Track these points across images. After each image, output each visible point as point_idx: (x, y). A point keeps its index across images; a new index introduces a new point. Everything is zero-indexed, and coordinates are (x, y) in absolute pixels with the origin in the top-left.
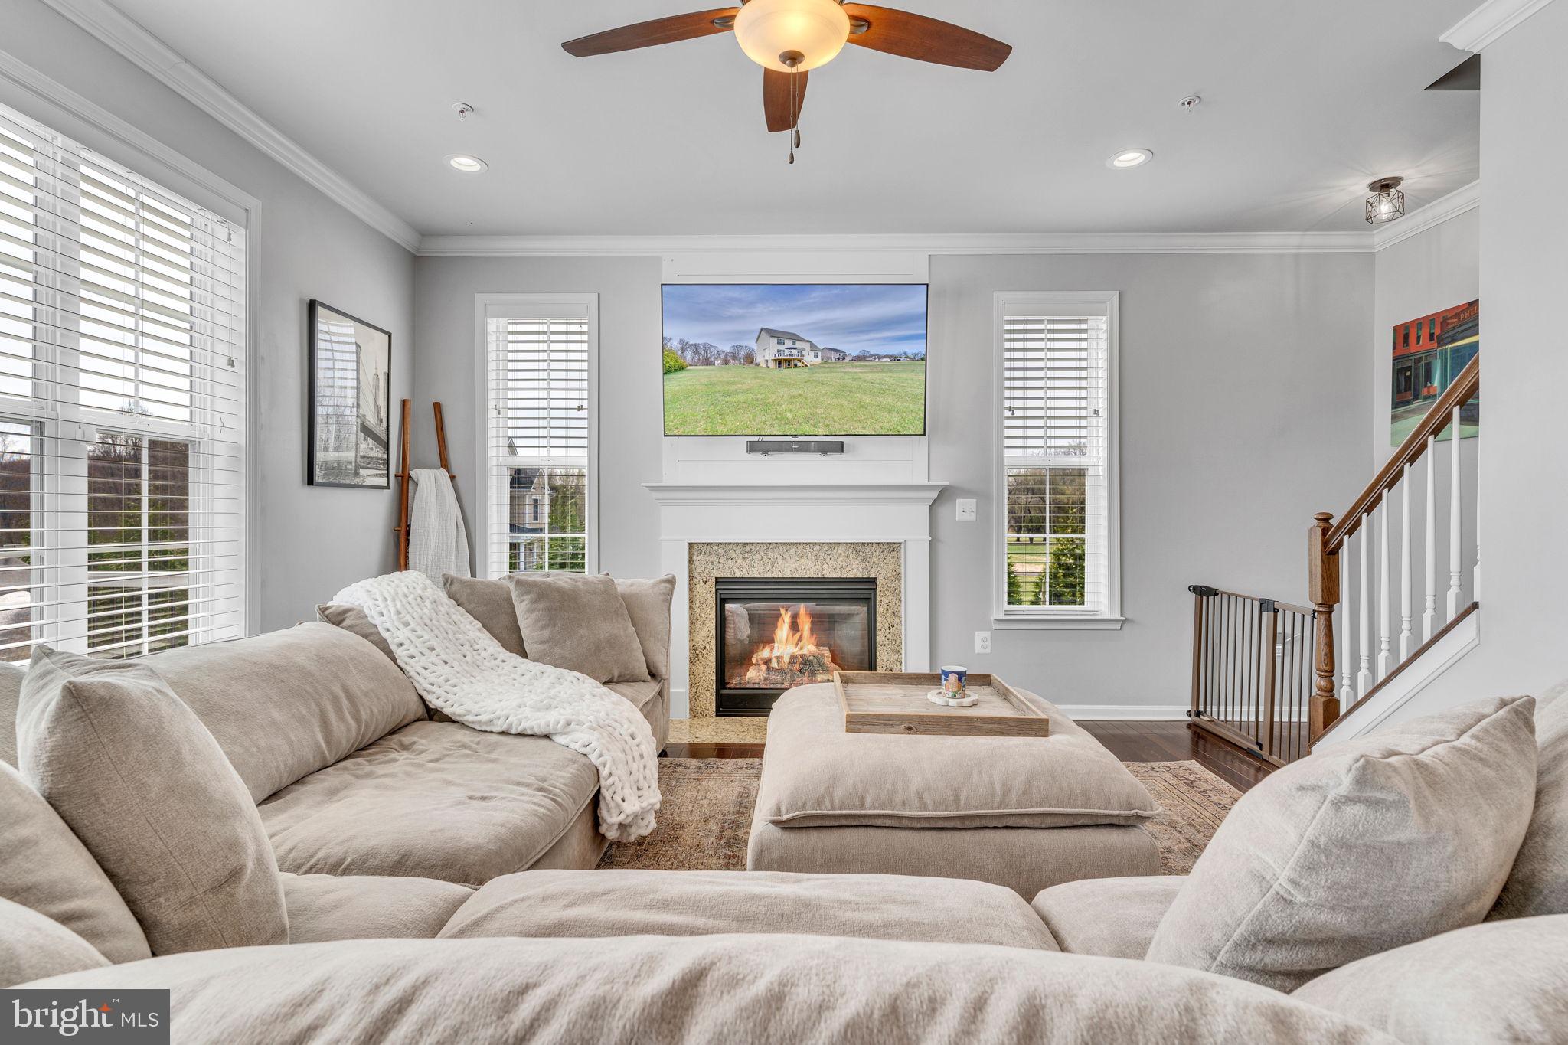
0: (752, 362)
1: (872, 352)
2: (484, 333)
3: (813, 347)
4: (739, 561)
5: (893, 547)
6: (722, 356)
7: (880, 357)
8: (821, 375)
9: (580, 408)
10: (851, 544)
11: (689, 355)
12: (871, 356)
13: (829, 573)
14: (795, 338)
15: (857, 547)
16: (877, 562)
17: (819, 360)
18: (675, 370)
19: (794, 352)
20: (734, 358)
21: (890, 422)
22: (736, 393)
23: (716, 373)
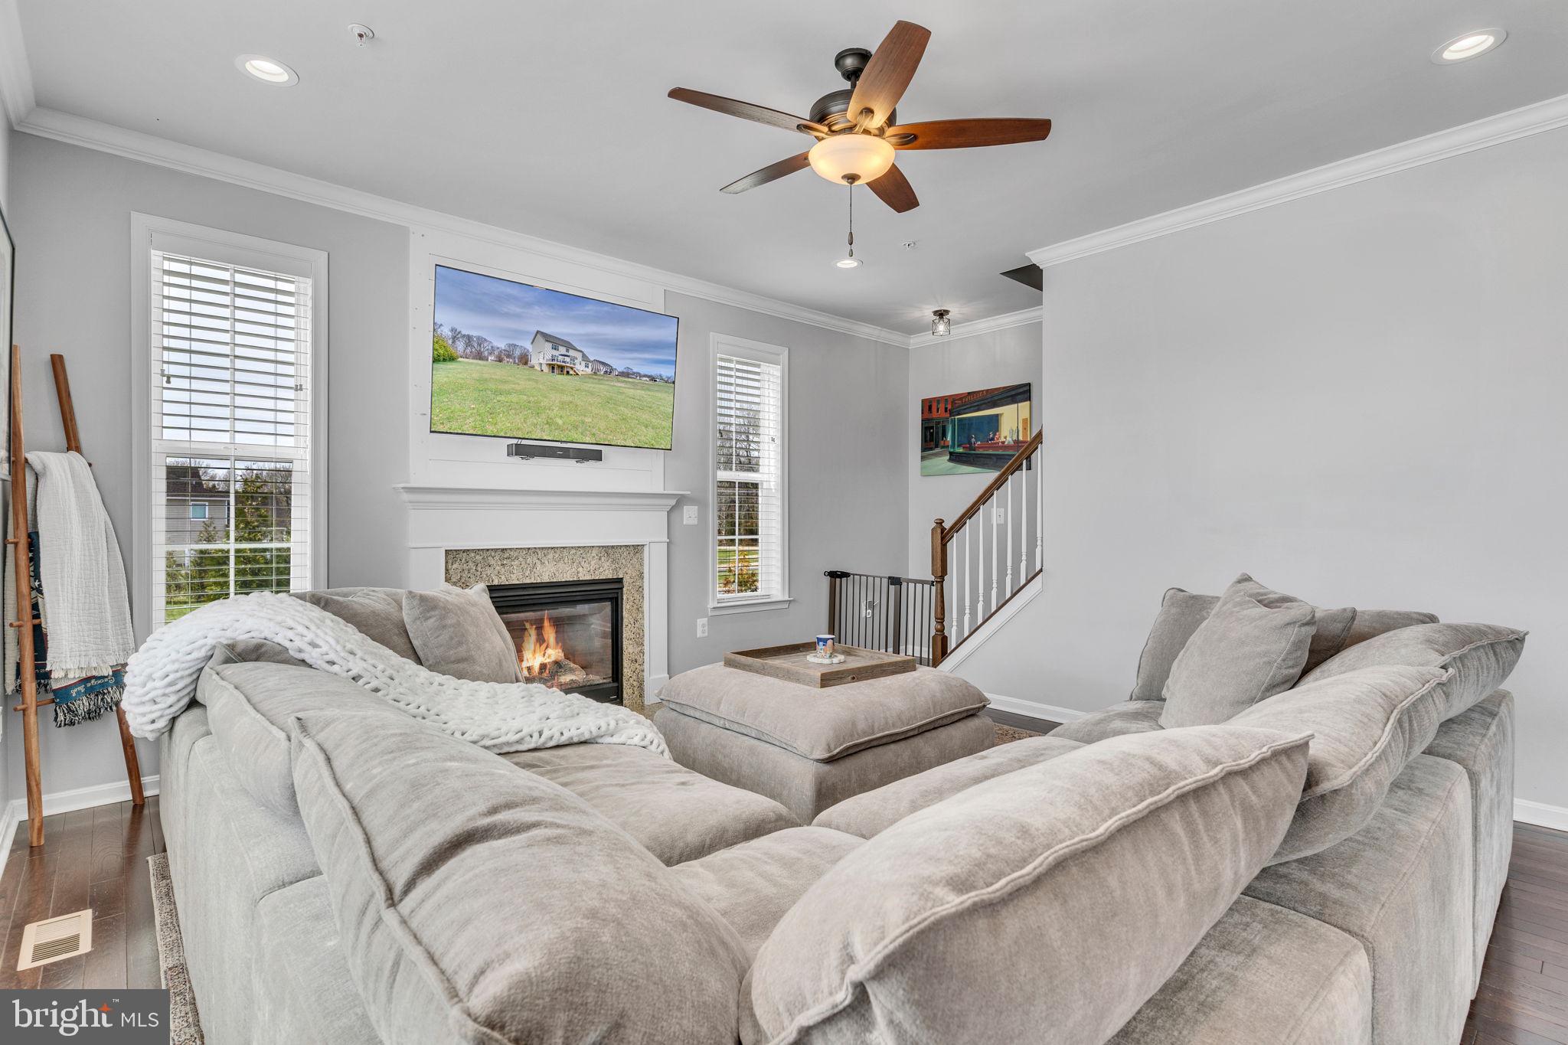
0: (526, 363)
1: (635, 370)
3: (585, 357)
5: (637, 549)
6: (496, 353)
7: (641, 376)
8: (589, 385)
10: (603, 547)
11: (460, 346)
12: (634, 373)
13: (585, 576)
14: (569, 346)
15: (608, 550)
16: (624, 563)
17: (589, 370)
18: (444, 360)
19: (567, 359)
20: (509, 356)
21: (646, 436)
22: (509, 393)
23: (487, 369)
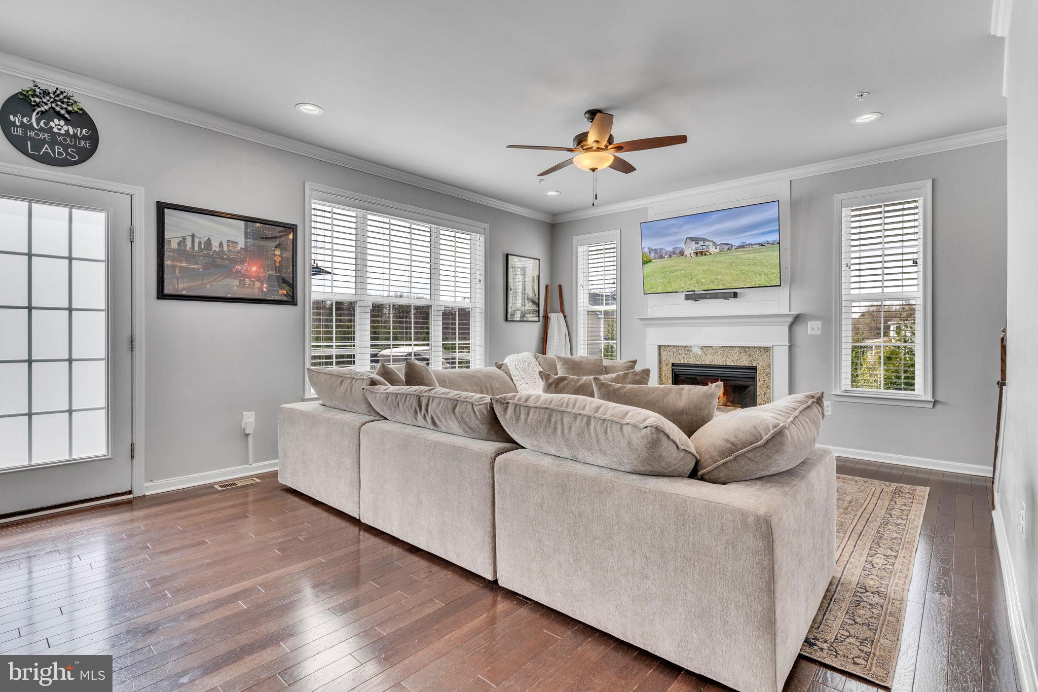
0: (683, 255)
1: (748, 243)
2: (576, 253)
3: (714, 244)
4: (683, 355)
5: (766, 349)
6: (668, 253)
7: (752, 245)
8: (718, 258)
9: (613, 283)
10: (742, 347)
11: (653, 254)
12: (747, 245)
13: (730, 363)
14: (704, 240)
15: (745, 349)
16: (757, 358)
17: (718, 250)
18: (647, 262)
19: (704, 247)
20: (674, 254)
21: (762, 281)
22: (676, 271)
23: (666, 262)
